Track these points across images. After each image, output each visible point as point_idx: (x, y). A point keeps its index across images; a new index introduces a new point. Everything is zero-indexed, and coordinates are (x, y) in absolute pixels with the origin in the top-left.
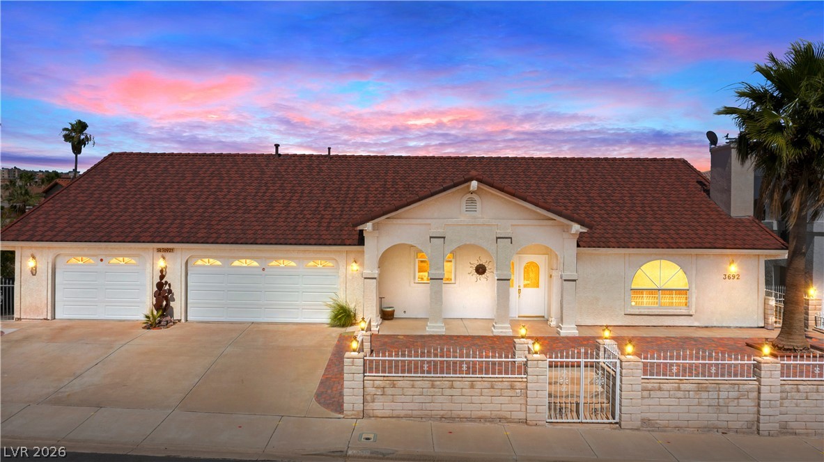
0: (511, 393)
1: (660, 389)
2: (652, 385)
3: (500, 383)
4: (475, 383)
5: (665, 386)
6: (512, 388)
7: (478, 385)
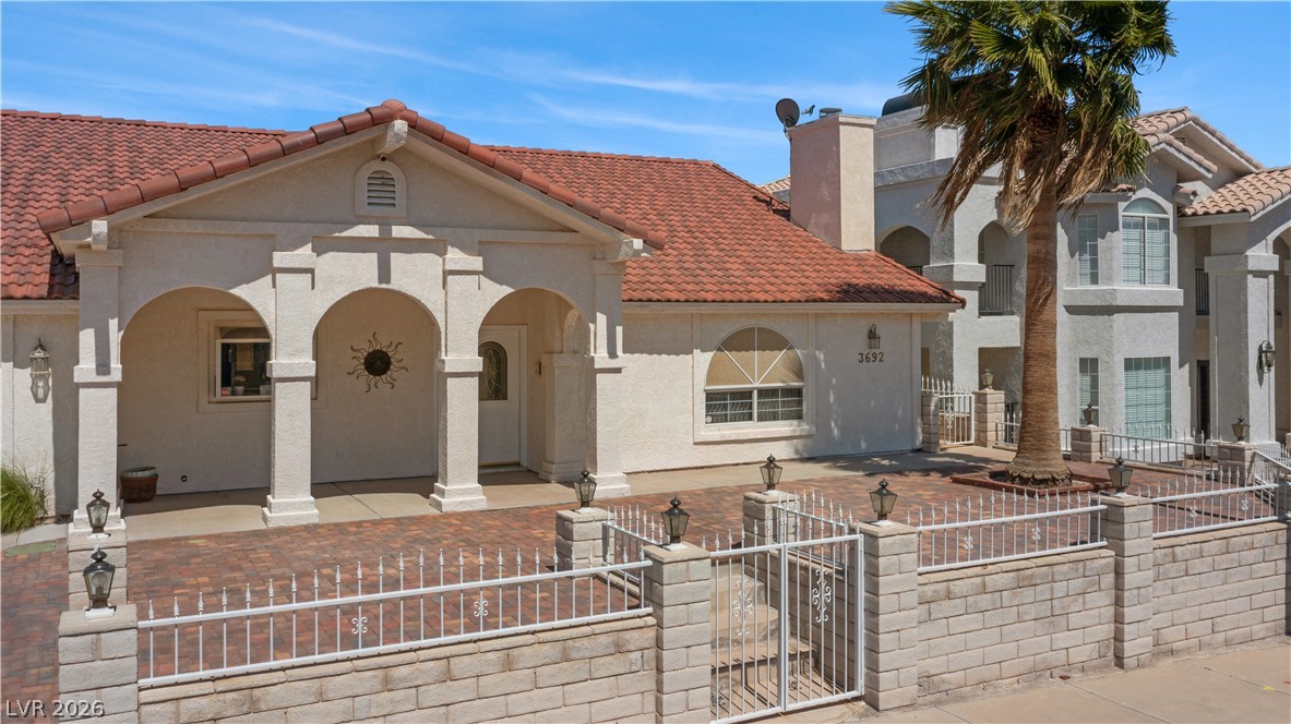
0: (615, 664)
1: (949, 596)
2: (933, 587)
3: (585, 642)
4: (515, 652)
5: (957, 587)
6: (620, 649)
7: (527, 656)
